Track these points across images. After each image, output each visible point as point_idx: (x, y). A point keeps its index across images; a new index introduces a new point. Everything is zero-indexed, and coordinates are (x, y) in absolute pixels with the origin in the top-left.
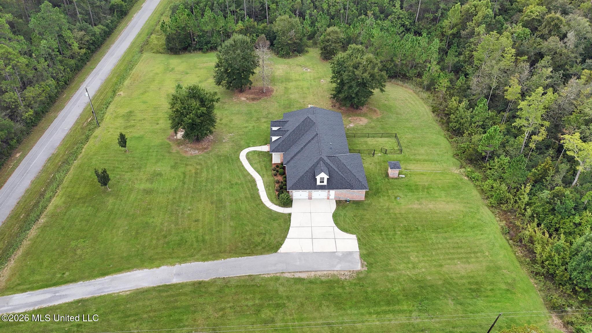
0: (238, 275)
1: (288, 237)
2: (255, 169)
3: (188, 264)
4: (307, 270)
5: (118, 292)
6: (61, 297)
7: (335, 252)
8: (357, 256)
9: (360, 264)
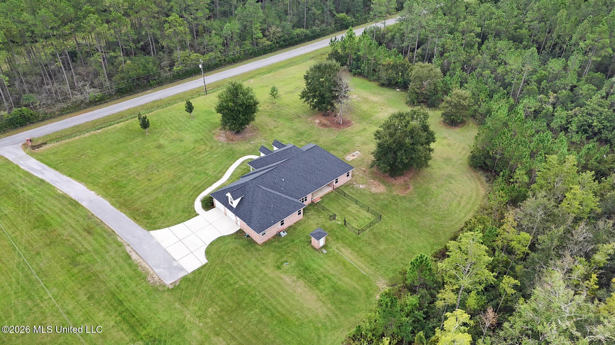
0: (110, 226)
1: (170, 228)
2: (234, 171)
3: (104, 200)
4: (141, 255)
5: (59, 188)
6: (42, 173)
7: (175, 260)
8: (182, 275)
9: (173, 281)
